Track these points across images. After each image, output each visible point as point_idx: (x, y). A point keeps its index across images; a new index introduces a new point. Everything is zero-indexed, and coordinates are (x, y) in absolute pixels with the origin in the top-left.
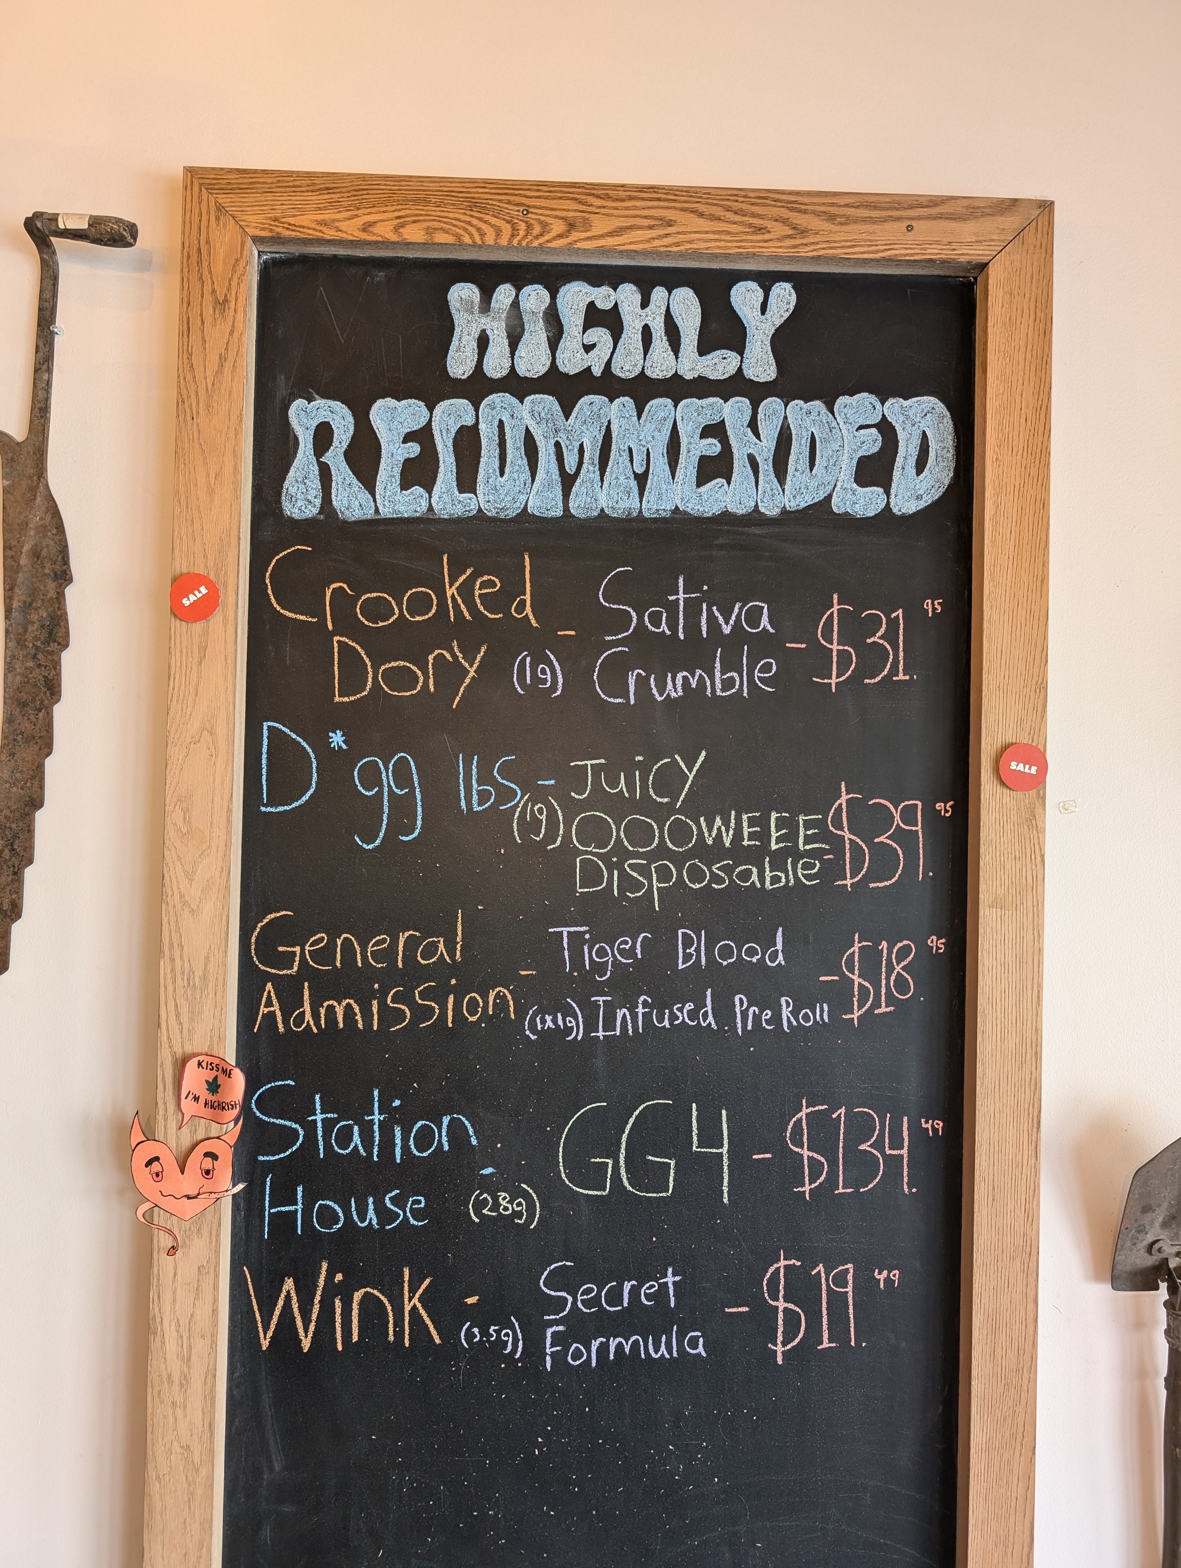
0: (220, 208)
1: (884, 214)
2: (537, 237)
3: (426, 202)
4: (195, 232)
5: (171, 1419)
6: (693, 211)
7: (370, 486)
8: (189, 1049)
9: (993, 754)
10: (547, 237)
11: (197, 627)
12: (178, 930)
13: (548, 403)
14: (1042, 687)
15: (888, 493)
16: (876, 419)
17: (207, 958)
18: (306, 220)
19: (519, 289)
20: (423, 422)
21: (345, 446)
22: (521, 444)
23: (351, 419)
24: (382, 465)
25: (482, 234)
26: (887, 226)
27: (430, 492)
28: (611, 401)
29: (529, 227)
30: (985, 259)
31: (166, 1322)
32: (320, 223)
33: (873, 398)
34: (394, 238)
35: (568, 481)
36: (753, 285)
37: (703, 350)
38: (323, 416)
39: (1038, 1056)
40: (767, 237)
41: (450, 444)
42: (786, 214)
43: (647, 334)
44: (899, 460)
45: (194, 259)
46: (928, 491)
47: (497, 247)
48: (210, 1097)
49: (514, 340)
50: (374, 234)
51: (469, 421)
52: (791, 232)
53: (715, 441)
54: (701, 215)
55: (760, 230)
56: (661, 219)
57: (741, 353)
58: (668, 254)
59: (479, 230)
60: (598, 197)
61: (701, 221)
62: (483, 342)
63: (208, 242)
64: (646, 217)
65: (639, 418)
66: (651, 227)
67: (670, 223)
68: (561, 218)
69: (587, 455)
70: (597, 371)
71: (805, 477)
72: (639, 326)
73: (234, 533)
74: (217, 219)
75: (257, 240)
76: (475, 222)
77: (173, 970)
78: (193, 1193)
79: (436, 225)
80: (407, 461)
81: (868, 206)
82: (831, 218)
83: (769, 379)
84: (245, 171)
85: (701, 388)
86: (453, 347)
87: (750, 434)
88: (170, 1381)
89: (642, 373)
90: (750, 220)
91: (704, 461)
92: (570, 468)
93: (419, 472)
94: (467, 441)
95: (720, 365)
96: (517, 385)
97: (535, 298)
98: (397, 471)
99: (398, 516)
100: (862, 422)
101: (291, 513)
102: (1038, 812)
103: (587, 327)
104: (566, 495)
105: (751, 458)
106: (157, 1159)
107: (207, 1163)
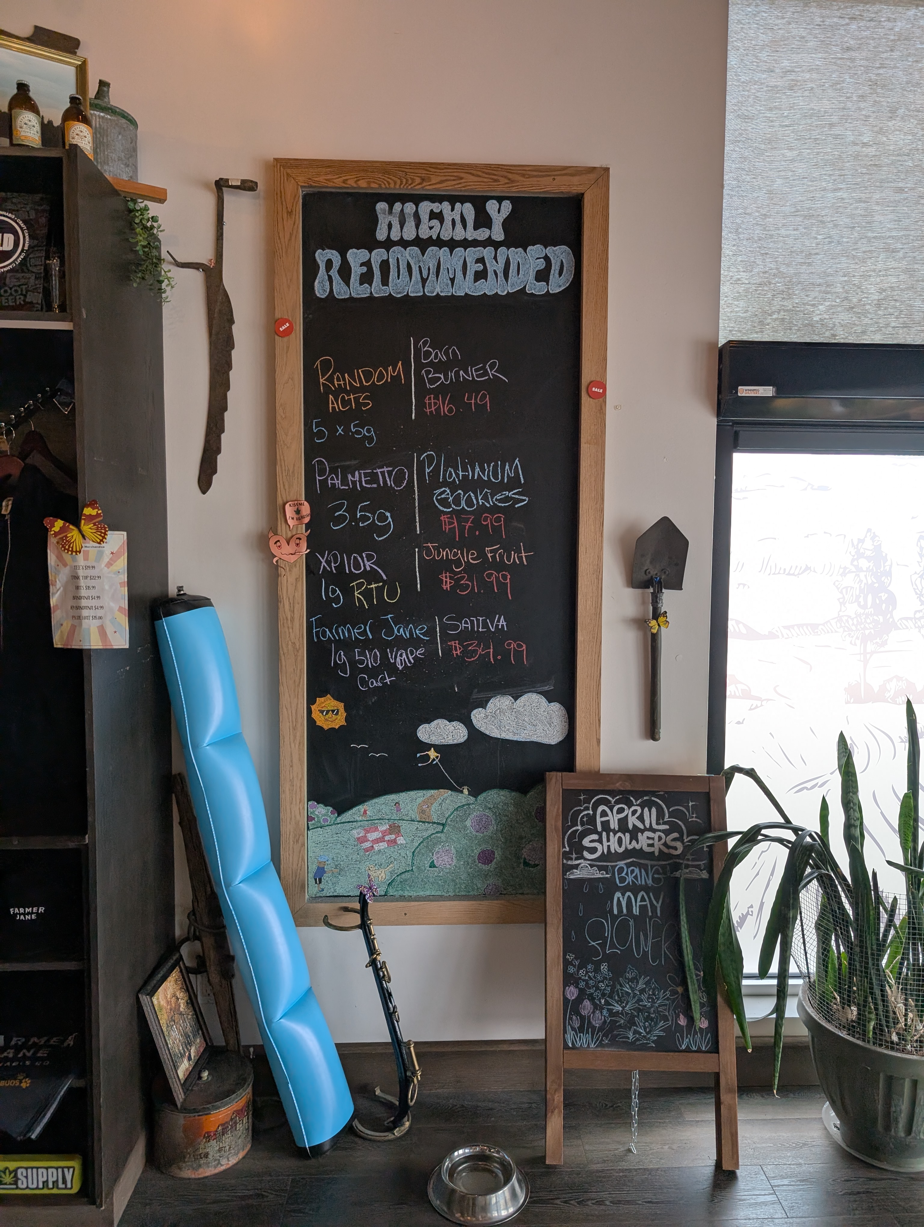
0: (288, 174)
1: (545, 173)
2: (410, 185)
3: (367, 171)
4: (279, 184)
5: (287, 632)
6: (470, 173)
7: (348, 284)
8: (289, 499)
9: (587, 385)
10: (414, 184)
11: (285, 339)
12: (283, 454)
13: (415, 250)
14: (605, 359)
15: (548, 285)
16: (543, 255)
17: (294, 465)
18: (321, 179)
19: (403, 204)
20: (368, 258)
21: (338, 268)
22: (405, 267)
23: (340, 258)
24: (352, 276)
25: (389, 184)
26: (545, 178)
27: (371, 286)
28: (440, 249)
29: (407, 180)
30: (583, 192)
31: (284, 598)
32: (326, 180)
33: (542, 247)
34: (355, 186)
35: (424, 281)
36: (495, 202)
37: (476, 228)
38: (329, 256)
39: (603, 499)
40: (498, 183)
41: (378, 267)
42: (507, 174)
43: (453, 221)
44: (552, 271)
45: (279, 195)
46: (563, 284)
47: (395, 188)
48: (297, 516)
49: (402, 225)
50: (346, 184)
51: (385, 258)
52: (507, 181)
53: (481, 265)
54: (473, 175)
55: (496, 181)
56: (458, 176)
57: (490, 229)
58: (461, 191)
59: (388, 182)
60: (433, 168)
61: (473, 177)
62: (390, 226)
63: (284, 188)
64: (452, 176)
65: (451, 255)
66: (454, 180)
67: (462, 178)
68: (419, 177)
69: (431, 271)
70: (434, 237)
71: (516, 279)
72: (451, 219)
73: (298, 303)
74: (287, 179)
75: (302, 187)
76: (386, 178)
77: (281, 469)
78: (293, 552)
79: (370, 180)
80: (362, 274)
81: (536, 170)
82: (523, 175)
83: (501, 240)
84: (297, 159)
85: (475, 243)
86: (378, 228)
87: (494, 261)
88: (287, 619)
89: (452, 237)
90: (493, 177)
91: (476, 271)
92: (425, 276)
93: (367, 278)
94: (385, 266)
95: (482, 234)
96: (404, 243)
97: (410, 208)
98: (358, 278)
99: (359, 296)
100: (538, 256)
101: (318, 295)
102: (603, 408)
103: (430, 219)
104: (423, 287)
105: (495, 272)
106: (279, 541)
107: (298, 541)
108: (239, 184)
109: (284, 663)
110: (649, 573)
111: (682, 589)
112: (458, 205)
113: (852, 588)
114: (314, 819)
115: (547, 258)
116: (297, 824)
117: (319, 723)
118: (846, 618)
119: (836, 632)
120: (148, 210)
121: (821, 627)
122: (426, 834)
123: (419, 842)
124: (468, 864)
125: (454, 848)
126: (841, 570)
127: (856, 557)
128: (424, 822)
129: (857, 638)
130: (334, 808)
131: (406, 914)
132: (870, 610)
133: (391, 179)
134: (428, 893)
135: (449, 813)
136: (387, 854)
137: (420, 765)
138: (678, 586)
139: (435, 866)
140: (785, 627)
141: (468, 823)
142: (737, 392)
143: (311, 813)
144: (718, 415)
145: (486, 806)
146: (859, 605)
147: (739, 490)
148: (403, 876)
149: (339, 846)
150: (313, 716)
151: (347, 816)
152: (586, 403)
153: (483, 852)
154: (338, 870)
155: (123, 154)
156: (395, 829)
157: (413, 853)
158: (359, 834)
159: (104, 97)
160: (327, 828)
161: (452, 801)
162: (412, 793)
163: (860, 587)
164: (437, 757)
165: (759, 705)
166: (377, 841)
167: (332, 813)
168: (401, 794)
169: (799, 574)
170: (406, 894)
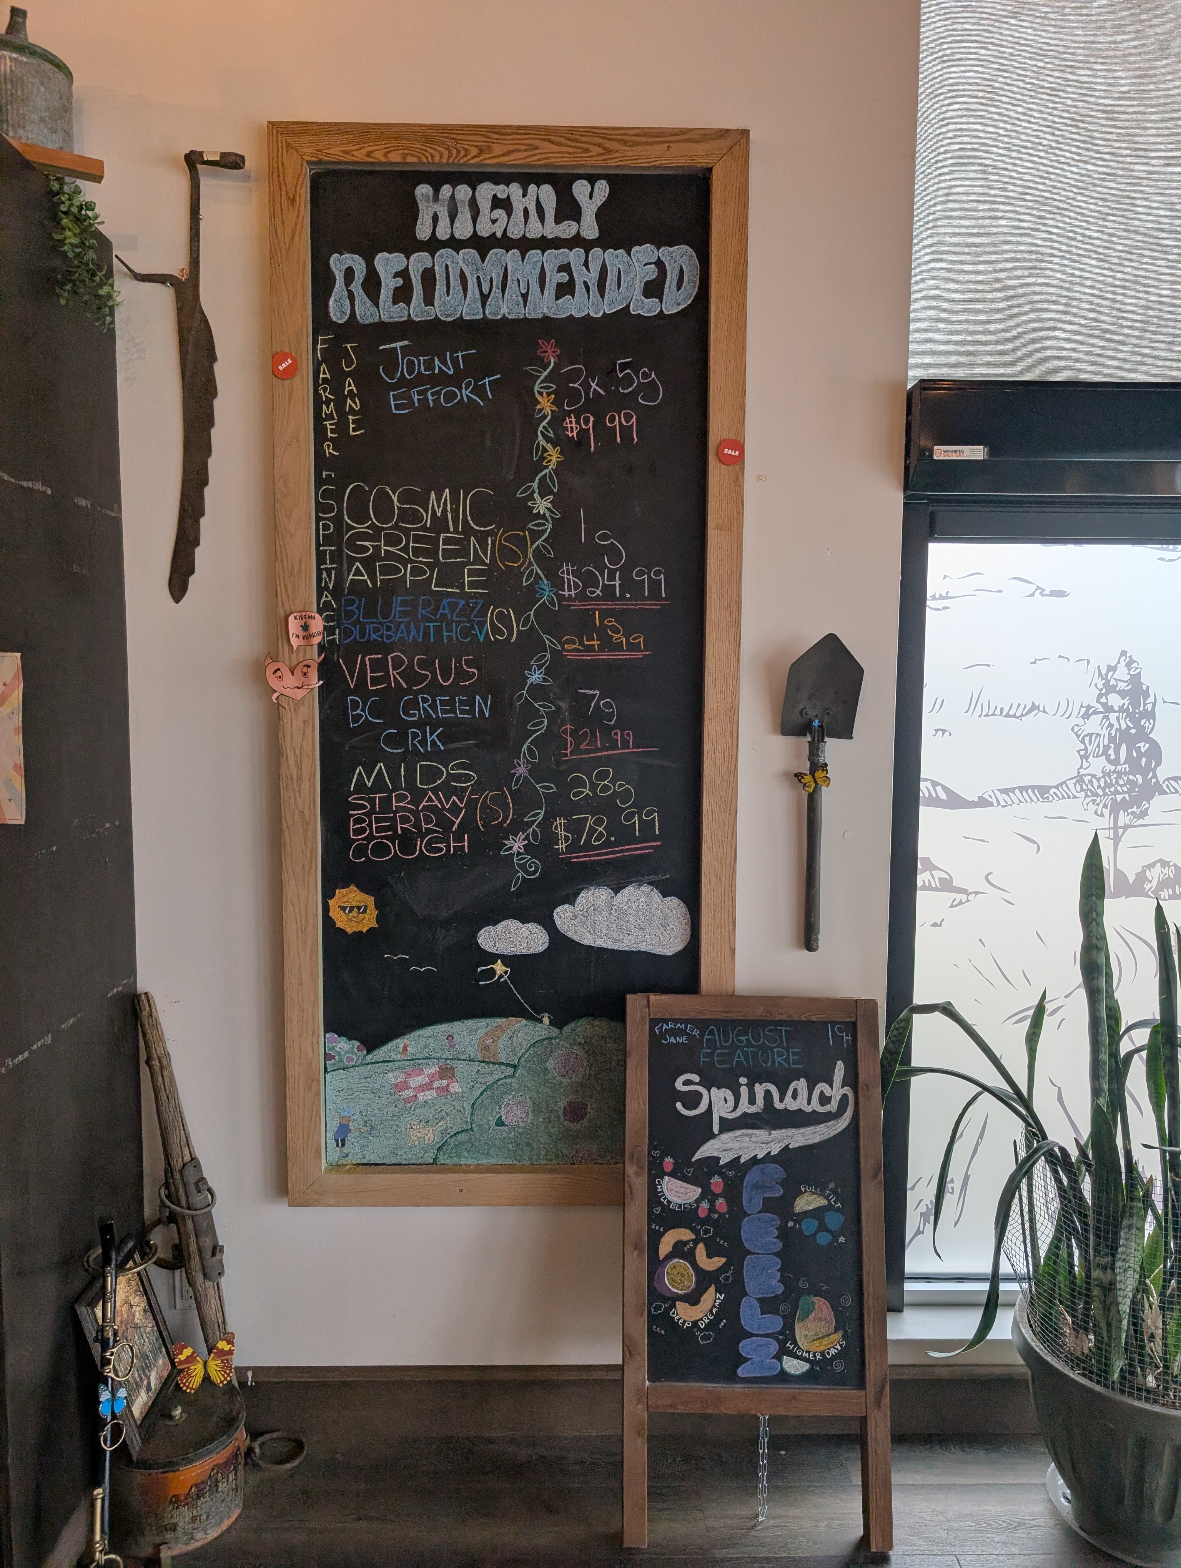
0: (288, 144)
1: (655, 139)
2: (462, 158)
3: (402, 139)
4: (275, 159)
5: (293, 798)
6: (549, 140)
7: (376, 303)
8: (293, 608)
9: (716, 445)
10: (468, 158)
11: (287, 382)
12: (285, 546)
13: (473, 253)
14: (742, 407)
15: (661, 302)
16: (655, 259)
17: (301, 561)
18: (335, 150)
19: (454, 187)
20: (404, 266)
21: (361, 280)
22: (458, 278)
23: (364, 265)
24: (382, 291)
25: (433, 157)
26: (657, 147)
27: (408, 305)
28: (507, 252)
29: (458, 152)
30: (710, 165)
31: (288, 749)
32: (343, 152)
33: (653, 247)
34: (384, 160)
35: (484, 298)
36: (585, 182)
37: (558, 221)
38: (349, 263)
39: (739, 609)
40: (589, 154)
41: (419, 278)
42: (602, 141)
43: (526, 211)
44: (667, 283)
45: (275, 175)
46: (683, 301)
47: (440, 164)
48: (305, 634)
49: (452, 217)
50: (373, 158)
51: (429, 265)
52: (603, 151)
53: (565, 274)
54: (553, 142)
55: (587, 150)
56: (530, 145)
57: (579, 222)
58: (536, 166)
59: (431, 154)
60: (495, 133)
61: (553, 146)
62: (435, 219)
63: (283, 165)
64: (523, 144)
65: (523, 261)
66: (525, 150)
67: (536, 148)
68: (476, 146)
69: (494, 284)
70: (499, 235)
71: (615, 294)
72: (522, 208)
73: (304, 329)
74: (287, 151)
75: (308, 162)
76: (428, 149)
77: (283, 567)
78: (300, 685)
79: (406, 151)
80: (396, 289)
81: (643, 135)
82: (625, 143)
83: (595, 237)
84: (301, 123)
85: (557, 243)
86: (419, 222)
87: (585, 269)
88: (292, 778)
89: (524, 235)
90: (581, 145)
91: (559, 286)
92: (486, 291)
93: (403, 294)
94: (429, 277)
95: (568, 229)
96: (455, 244)
97: (463, 192)
98: (391, 294)
99: (392, 320)
100: (646, 262)
101: (334, 319)
102: (740, 477)
103: (492, 210)
104: (484, 305)
105: (585, 283)
106: (279, 669)
107: (305, 670)
108: (218, 159)
109: (288, 841)
110: (806, 714)
111: (852, 738)
112: (532, 188)
113: (1098, 735)
114: (334, 1057)
115: (659, 264)
116: (310, 1064)
117: (339, 925)
118: (1089, 778)
119: (1075, 797)
120: (80, 192)
121: (1052, 791)
122: (490, 1079)
123: (481, 1090)
124: (550, 1122)
125: (530, 1098)
126: (1083, 710)
127: (1104, 691)
128: (487, 1063)
129: (1105, 806)
130: (361, 1043)
131: (461, 1191)
132: (1124, 766)
133: (435, 149)
134: (493, 1161)
135: (523, 1050)
136: (437, 1107)
137: (481, 983)
138: (845, 731)
139: (502, 1124)
140: (1002, 791)
141: (550, 1064)
142: (931, 455)
143: (330, 1049)
144: (906, 489)
145: (574, 1040)
146: (1108, 760)
147: (937, 596)
148: (459, 1136)
149: (369, 1095)
150: (332, 914)
151: (381, 1053)
152: (716, 473)
153: (570, 1104)
154: (366, 1129)
155: (46, 114)
156: (446, 1072)
157: (473, 1104)
158: (396, 1078)
159: (19, 32)
160: (352, 1070)
161: (526, 1034)
162: (470, 1023)
163: (1110, 734)
164: (506, 972)
165: (964, 899)
166: (423, 1088)
167: (359, 1049)
168: (455, 1023)
169: (1022, 715)
170: (463, 1161)
